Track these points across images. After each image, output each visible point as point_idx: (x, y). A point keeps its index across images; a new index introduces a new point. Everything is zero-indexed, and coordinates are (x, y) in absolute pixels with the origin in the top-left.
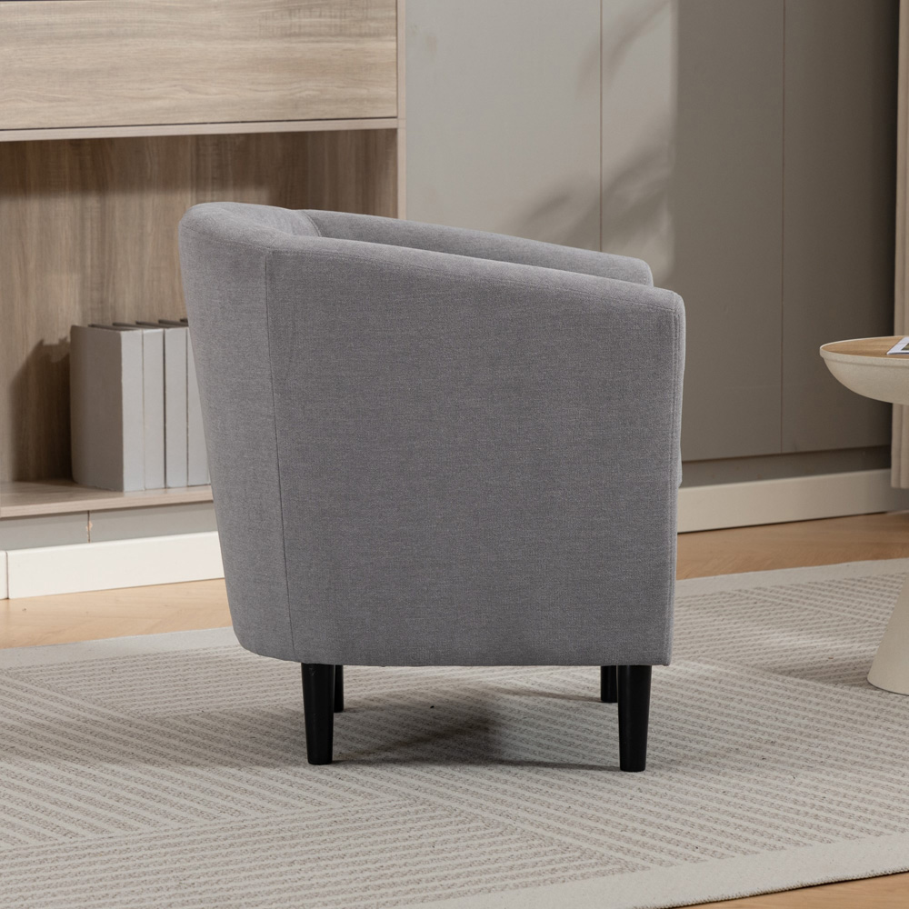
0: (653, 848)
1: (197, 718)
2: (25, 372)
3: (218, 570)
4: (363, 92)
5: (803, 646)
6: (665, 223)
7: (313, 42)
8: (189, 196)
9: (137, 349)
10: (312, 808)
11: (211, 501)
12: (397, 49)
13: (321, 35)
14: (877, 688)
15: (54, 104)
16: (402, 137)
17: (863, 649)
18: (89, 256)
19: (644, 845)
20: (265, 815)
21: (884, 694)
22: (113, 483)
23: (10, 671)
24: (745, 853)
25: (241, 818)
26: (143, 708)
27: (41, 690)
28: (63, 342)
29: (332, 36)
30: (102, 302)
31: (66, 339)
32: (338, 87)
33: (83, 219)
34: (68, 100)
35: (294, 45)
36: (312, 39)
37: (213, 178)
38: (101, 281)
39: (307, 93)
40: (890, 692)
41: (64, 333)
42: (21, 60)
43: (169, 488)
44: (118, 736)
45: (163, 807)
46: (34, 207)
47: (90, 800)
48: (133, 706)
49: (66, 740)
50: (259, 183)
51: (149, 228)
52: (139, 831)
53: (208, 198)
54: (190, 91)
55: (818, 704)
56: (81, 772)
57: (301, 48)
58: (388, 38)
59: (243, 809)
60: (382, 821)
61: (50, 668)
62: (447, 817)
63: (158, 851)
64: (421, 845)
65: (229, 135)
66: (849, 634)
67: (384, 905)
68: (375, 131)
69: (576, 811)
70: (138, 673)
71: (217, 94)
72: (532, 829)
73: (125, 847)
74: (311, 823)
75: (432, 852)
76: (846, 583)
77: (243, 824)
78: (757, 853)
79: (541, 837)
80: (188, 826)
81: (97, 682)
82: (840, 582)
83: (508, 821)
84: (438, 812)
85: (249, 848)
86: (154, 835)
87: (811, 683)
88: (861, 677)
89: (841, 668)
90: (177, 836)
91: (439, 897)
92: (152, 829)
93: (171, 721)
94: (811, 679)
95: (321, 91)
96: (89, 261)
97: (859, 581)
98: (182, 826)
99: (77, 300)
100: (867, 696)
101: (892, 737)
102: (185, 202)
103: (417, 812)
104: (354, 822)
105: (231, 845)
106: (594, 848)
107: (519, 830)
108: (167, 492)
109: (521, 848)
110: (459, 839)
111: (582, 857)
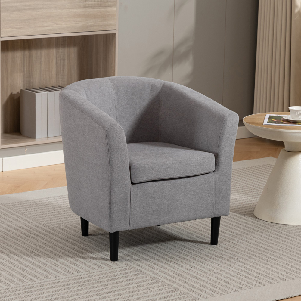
0: (200, 290)
1: (63, 227)
2: (7, 102)
3: (63, 161)
4: (106, 23)
5: (234, 198)
6: (191, 58)
7: (92, 9)
8: (55, 50)
10: (101, 270)
12: (116, 10)
13: (94, 7)
14: (257, 218)
15: (17, 29)
16: (117, 35)
17: (251, 200)
18: (26, 68)
19: (198, 288)
20: (87, 273)
21: (259, 220)
22: (32, 136)
23: (7, 205)
24: (227, 293)
25: (80, 274)
26: (47, 222)
27: (16, 214)
28: (18, 93)
29: (98, 7)
30: (29, 81)
31: (19, 92)
32: (99, 22)
33: (24, 57)
34: (21, 28)
35: (87, 10)
36: (92, 8)
37: (61, 44)
38: (29, 75)
39: (90, 24)
40: (261, 220)
41: (19, 91)
42: (8, 17)
43: (49, 137)
44: (41, 235)
45: (57, 268)
46: (10, 54)
47: (35, 265)
48: (44, 221)
49: (25, 237)
50: (75, 45)
51: (43, 59)
52: (51, 279)
53: (60, 50)
54: (57, 24)
55: (240, 224)
56: (32, 252)
57: (89, 11)
58: (114, 7)
59: (80, 270)
60: (121, 276)
61: (18, 203)
62: (140, 274)
63: (57, 289)
64: (133, 287)
65: (66, 36)
66: (246, 193)
68: (109, 34)
69: (176, 273)
70: (44, 206)
71: (64, 25)
72: (165, 281)
73: (47, 286)
74: (101, 276)
75: (137, 290)
76: (243, 170)
77: (81, 277)
78: (230, 293)
79: (168, 284)
80: (65, 277)
81: (32, 210)
82: (241, 169)
83: (157, 277)
84: (137, 273)
85: (84, 287)
86: (56, 281)
87: (237, 215)
88: (251, 212)
89: (245, 208)
90: (62, 282)
92: (55, 278)
93: (55, 228)
94: (237, 213)
95: (94, 23)
96: (26, 70)
97: (246, 169)
98: (63, 277)
99: (22, 81)
100: (254, 221)
101: (263, 240)
102: (53, 52)
103: (131, 272)
104: (113, 276)
105: (78, 286)
106: (183, 290)
107: (161, 281)
108: (48, 139)
109: (162, 289)
110: (144, 285)
111: (181, 294)
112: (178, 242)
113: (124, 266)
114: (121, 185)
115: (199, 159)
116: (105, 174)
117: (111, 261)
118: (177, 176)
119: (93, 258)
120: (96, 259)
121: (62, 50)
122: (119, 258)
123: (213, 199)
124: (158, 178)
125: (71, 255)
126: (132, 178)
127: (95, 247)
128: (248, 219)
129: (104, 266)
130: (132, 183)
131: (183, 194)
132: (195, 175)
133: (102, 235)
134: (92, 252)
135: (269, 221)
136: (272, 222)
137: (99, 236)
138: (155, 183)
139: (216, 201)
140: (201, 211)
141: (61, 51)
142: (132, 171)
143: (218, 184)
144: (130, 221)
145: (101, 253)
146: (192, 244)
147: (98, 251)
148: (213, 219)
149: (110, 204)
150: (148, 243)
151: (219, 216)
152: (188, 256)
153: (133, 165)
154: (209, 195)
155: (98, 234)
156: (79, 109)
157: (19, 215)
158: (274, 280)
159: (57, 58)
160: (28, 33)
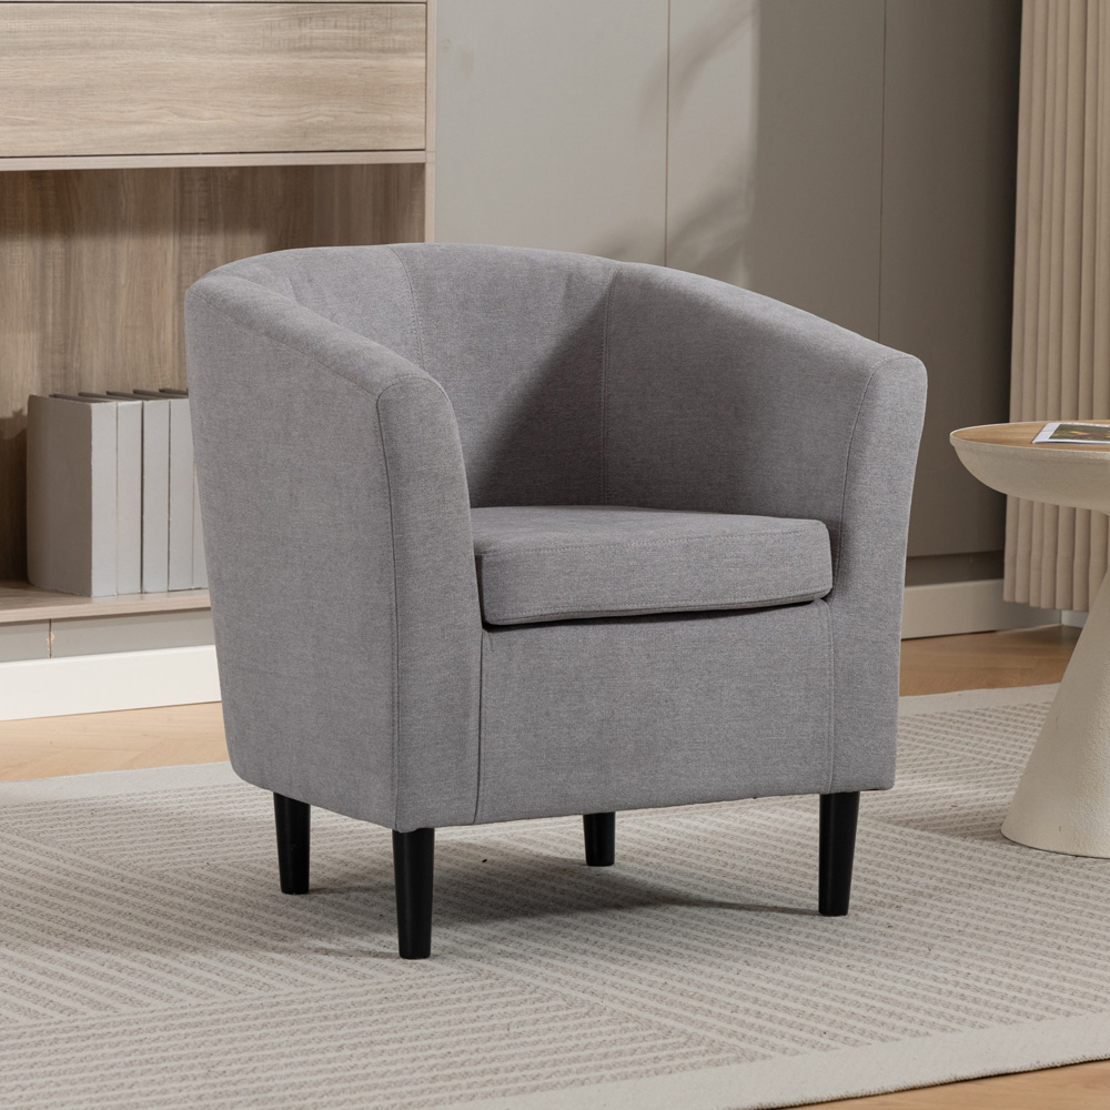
0: (772, 1033)
1: (203, 872)
4: (385, 119)
5: (920, 791)
6: (741, 279)
7: (326, 57)
8: (172, 240)
9: (111, 425)
11: (208, 609)
12: (426, 68)
13: (336, 50)
15: (17, 128)
16: (430, 172)
17: (991, 795)
18: (50, 311)
19: (760, 1029)
20: (300, 989)
22: (79, 586)
24: (883, 1040)
25: (271, 993)
26: (135, 858)
28: (18, 414)
29: (349, 51)
30: (65, 368)
31: (21, 411)
32: (356, 112)
33: (43, 267)
34: (33, 123)
35: (304, 61)
36: (325, 53)
37: (200, 220)
38: (64, 343)
39: (319, 118)
40: (1031, 848)
41: (20, 404)
43: (148, 593)
44: (110, 892)
45: (176, 979)
47: (86, 970)
48: (122, 856)
49: (46, 897)
50: (255, 226)
51: (122, 280)
52: (151, 1008)
53: (195, 243)
54: (179, 114)
55: (946, 861)
56: (72, 936)
57: (312, 65)
58: (416, 54)
59: (272, 982)
60: (442, 998)
61: (16, 809)
62: (520, 993)
63: (176, 1032)
64: (493, 1028)
65: (220, 168)
66: (972, 777)
67: (458, 1099)
68: (397, 165)
69: (674, 987)
70: (124, 816)
71: (211, 119)
72: (624, 1009)
73: (135, 1027)
74: (358, 999)
75: (507, 1036)
76: (961, 716)
77: (274, 1001)
78: (897, 1040)
79: (637, 1019)
80: (209, 1002)
81: (75, 827)
82: (953, 715)
83: (594, 1000)
84: (508, 989)
85: (286, 1029)
86: (169, 1012)
87: (934, 836)
88: (993, 829)
89: (968, 818)
90: (197, 1014)
91: (522, 1090)
92: (167, 1005)
93: (171, 874)
94: (934, 831)
95: (335, 117)
96: (50, 318)
97: (976, 713)
98: (202, 1002)
99: (36, 364)
100: (1004, 852)
101: (1040, 902)
102: (167, 248)
103: (483, 988)
104: (409, 999)
105: (264, 1026)
106: (702, 1032)
107: (608, 1010)
108: (142, 599)
109: (614, 1031)
110: (538, 1020)
111: (689, 1044)
112: (683, 909)
113: (456, 971)
114: (443, 630)
115: (762, 539)
116: (375, 585)
117: (401, 960)
118: (672, 604)
119: (327, 952)
120: (340, 954)
121: (202, 244)
122: (433, 951)
123: (826, 714)
124: (593, 608)
125: (235, 943)
126: (486, 602)
127: (334, 922)
128: (978, 846)
129: (372, 972)
130: (488, 627)
131: (702, 686)
132: (749, 606)
133: (367, 890)
134: (324, 936)
135: (1064, 850)
136: (1079, 853)
137: (353, 894)
138: (581, 630)
139: (838, 721)
140: (775, 760)
141: (198, 247)
142: (485, 572)
143: (847, 650)
144: (478, 784)
145: (362, 939)
146: (741, 914)
147: (350, 933)
148: (827, 802)
149: (396, 708)
150: (556, 912)
151: (850, 790)
152: (723, 945)
153: (492, 548)
154: (807, 697)
155: (349, 889)
156: (267, 334)
157: (19, 839)
158: (1080, 1005)
159: (180, 277)
160: (61, 146)
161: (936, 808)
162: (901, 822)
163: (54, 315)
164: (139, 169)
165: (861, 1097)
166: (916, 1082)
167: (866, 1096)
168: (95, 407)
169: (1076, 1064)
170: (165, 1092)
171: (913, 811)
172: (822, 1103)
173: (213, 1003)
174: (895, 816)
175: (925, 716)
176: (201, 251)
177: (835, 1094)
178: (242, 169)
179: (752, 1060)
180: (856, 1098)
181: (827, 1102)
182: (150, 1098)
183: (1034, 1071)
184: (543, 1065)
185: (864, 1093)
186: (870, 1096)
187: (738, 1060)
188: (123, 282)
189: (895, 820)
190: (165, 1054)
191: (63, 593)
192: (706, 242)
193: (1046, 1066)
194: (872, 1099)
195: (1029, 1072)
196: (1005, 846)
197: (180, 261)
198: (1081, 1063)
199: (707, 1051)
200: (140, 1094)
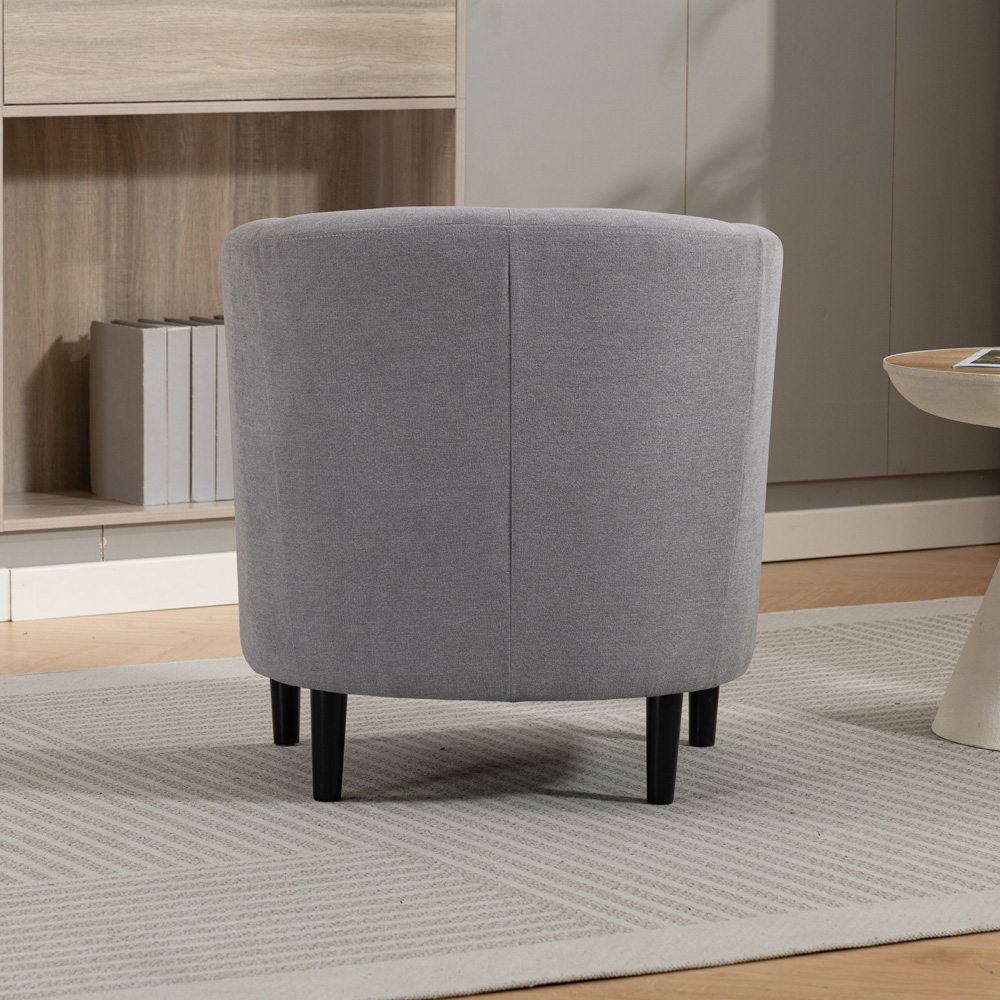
0: (641, 908)
1: (182, 756)
2: (40, 373)
4: (417, 68)
5: (871, 689)
6: (759, 217)
7: (362, 12)
8: (228, 180)
9: (162, 350)
11: (232, 518)
12: (456, 21)
13: (370, 4)
14: (939, 738)
15: (70, 77)
16: (460, 119)
18: (114, 245)
19: (632, 905)
20: (227, 863)
21: (946, 744)
22: (132, 496)
24: (741, 916)
25: (199, 866)
26: (125, 743)
27: (20, 722)
28: (83, 339)
29: (382, 5)
30: (128, 296)
31: (87, 336)
32: (389, 62)
33: (108, 204)
34: (84, 72)
35: (340, 15)
36: (360, 8)
37: (255, 161)
38: (127, 272)
39: (354, 68)
40: (953, 742)
41: (85, 330)
42: (32, 27)
43: (195, 502)
44: (91, 773)
45: (117, 853)
46: (53, 191)
47: (40, 844)
48: (115, 741)
50: (306, 166)
51: (182, 215)
52: (84, 879)
53: (250, 182)
54: (222, 64)
55: (869, 754)
56: (40, 813)
57: (348, 18)
58: (446, 8)
59: (204, 857)
60: (353, 872)
61: (36, 698)
62: (425, 869)
63: (98, 900)
64: (388, 900)
65: (273, 113)
66: (925, 677)
67: (329, 964)
68: (432, 111)
69: (568, 866)
70: (131, 705)
71: (252, 68)
72: (516, 885)
73: (64, 895)
74: (274, 873)
75: (397, 908)
76: (938, 621)
77: (199, 873)
78: (754, 916)
79: (523, 894)
80: (139, 873)
81: (83, 714)
82: (931, 620)
83: (490, 876)
84: (416, 864)
85: (198, 899)
86: (100, 882)
87: (868, 730)
88: (925, 725)
89: (906, 714)
90: (124, 884)
91: (391, 957)
92: (99, 876)
93: (152, 758)
94: (869, 726)
95: (370, 66)
96: (114, 251)
97: (953, 618)
98: (133, 874)
99: (101, 292)
100: (926, 746)
101: (941, 792)
102: (223, 187)
103: (393, 864)
104: (322, 873)
105: (181, 895)
106: (576, 907)
107: (500, 885)
108: (191, 507)
109: (496, 905)
110: (432, 894)
111: (561, 917)
113: (375, 848)
121: (257, 183)
135: (984, 745)
141: (254, 187)
152: (630, 828)
157: (26, 724)
158: (938, 887)
159: (236, 213)
160: (111, 93)
161: (880, 705)
162: (841, 718)
163: (117, 248)
164: (197, 115)
165: (702, 968)
166: (756, 955)
167: (706, 967)
168: (146, 332)
169: (912, 941)
170: (66, 954)
171: (858, 707)
172: (663, 972)
173: (142, 875)
174: (838, 712)
175: (905, 620)
176: (256, 189)
177: (676, 965)
178: (295, 115)
179: (613, 932)
180: (697, 969)
181: (669, 972)
182: (50, 960)
183: (872, 946)
184: (419, 934)
185: (705, 964)
186: (710, 967)
187: (599, 933)
188: (182, 218)
189: (837, 715)
190: (80, 920)
191: (119, 502)
192: (724, 183)
193: (884, 941)
194: (709, 970)
195: (866, 947)
196: (929, 740)
197: (236, 199)
198: (917, 940)
199: (575, 924)
200: (43, 955)
